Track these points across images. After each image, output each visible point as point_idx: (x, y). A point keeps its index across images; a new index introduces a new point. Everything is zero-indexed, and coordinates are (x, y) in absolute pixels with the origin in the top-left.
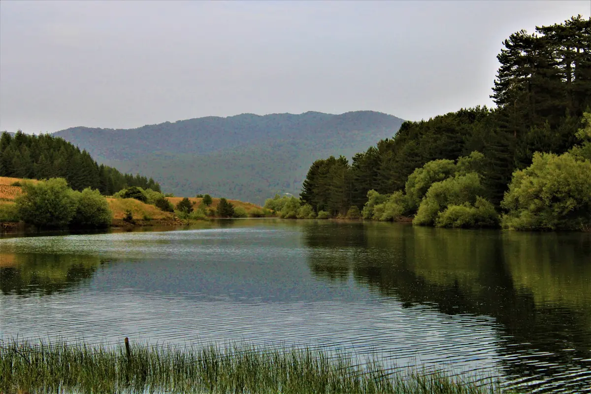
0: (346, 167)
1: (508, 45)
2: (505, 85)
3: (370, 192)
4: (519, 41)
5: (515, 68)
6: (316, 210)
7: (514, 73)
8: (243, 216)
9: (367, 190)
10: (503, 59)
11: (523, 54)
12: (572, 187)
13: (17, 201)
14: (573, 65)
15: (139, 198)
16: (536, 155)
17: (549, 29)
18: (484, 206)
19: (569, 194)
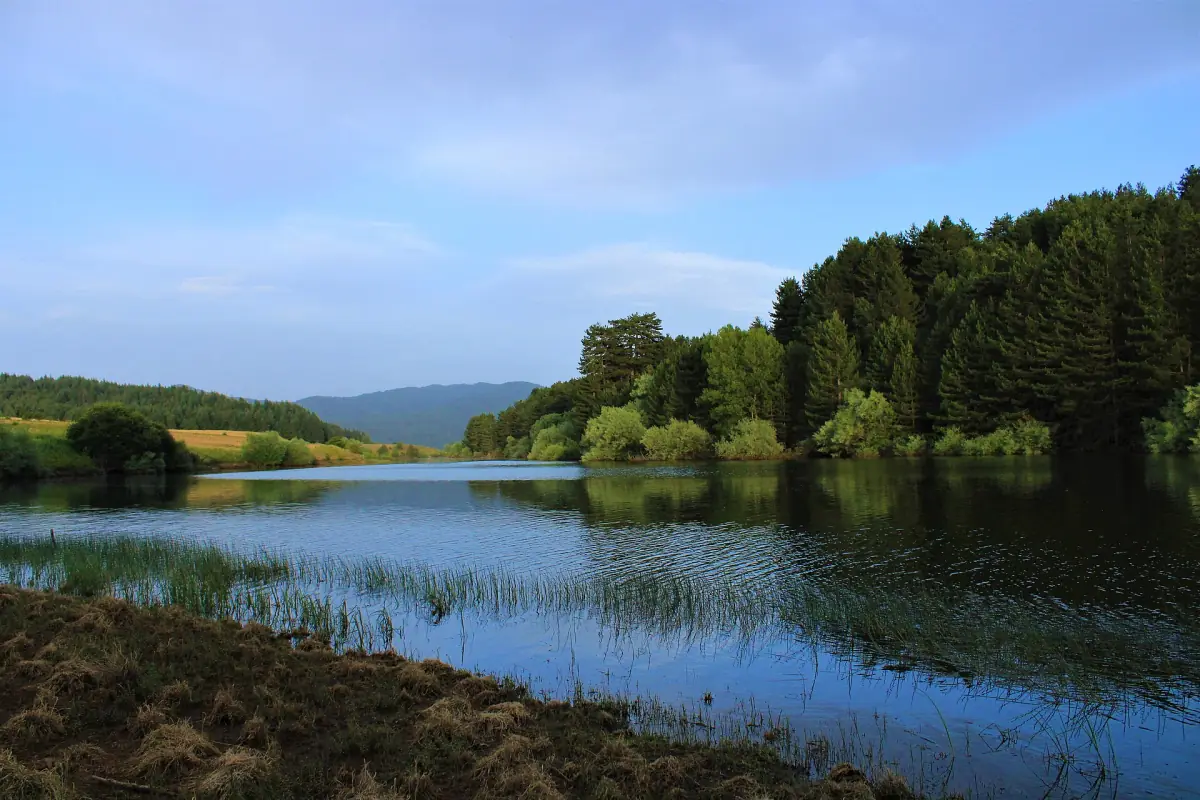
0: (493, 421)
1: (588, 334)
2: (587, 360)
3: (509, 437)
4: (596, 331)
5: (593, 349)
6: (472, 450)
7: (593, 352)
8: (425, 457)
9: (507, 436)
10: (584, 343)
11: (599, 339)
12: (624, 430)
13: (243, 447)
14: (634, 347)
15: (339, 445)
16: (604, 409)
17: (617, 322)
18: (572, 445)
19: (622, 435)
